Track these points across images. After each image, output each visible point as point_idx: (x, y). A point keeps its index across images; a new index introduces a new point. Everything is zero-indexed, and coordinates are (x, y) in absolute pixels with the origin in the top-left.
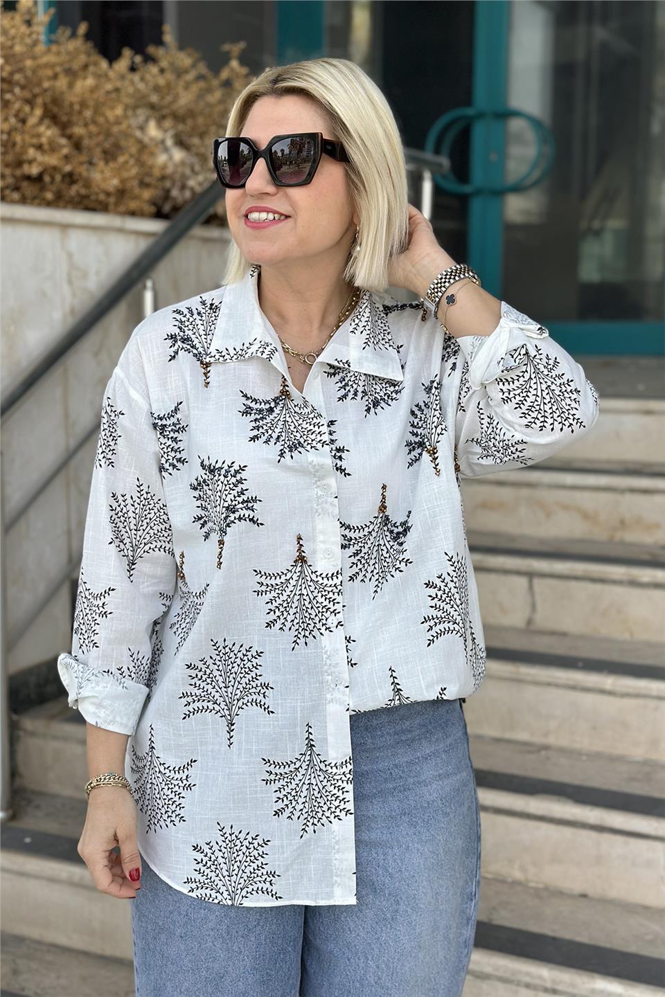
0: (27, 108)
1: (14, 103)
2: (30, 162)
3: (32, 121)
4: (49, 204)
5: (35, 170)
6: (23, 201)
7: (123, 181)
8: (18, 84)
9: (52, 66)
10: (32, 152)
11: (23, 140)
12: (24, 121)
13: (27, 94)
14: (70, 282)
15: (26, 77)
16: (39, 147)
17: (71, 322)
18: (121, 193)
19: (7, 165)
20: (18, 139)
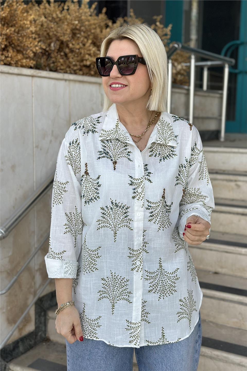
0: (86, 40)
1: (81, 38)
2: (86, 60)
3: (88, 45)
4: (92, 76)
5: (88, 63)
6: (83, 74)
8: (82, 31)
9: (95, 24)
10: (87, 56)
11: (84, 52)
12: (84, 45)
13: (86, 35)
15: (86, 28)
16: (90, 55)
19: (78, 61)
20: (82, 51)
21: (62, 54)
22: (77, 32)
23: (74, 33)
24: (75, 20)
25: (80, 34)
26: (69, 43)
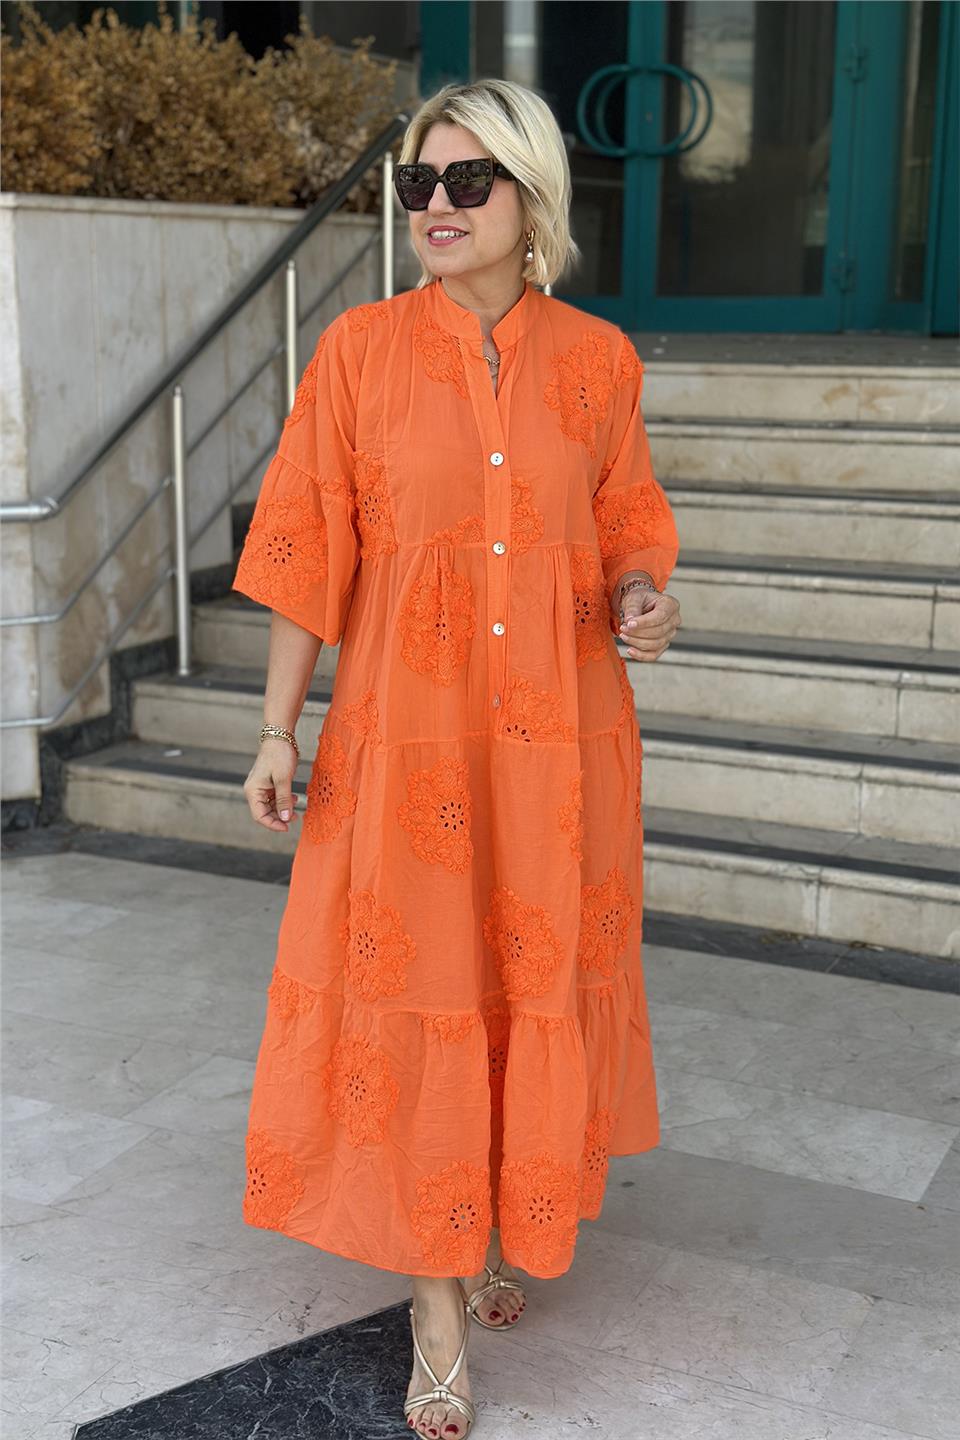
0: (191, 117)
1: (180, 112)
2: (194, 162)
3: (195, 129)
5: (198, 169)
7: (269, 174)
8: (184, 97)
9: (210, 81)
10: (195, 154)
11: (189, 144)
12: (188, 127)
13: (192, 105)
14: (230, 263)
15: (191, 91)
16: (201, 150)
17: (231, 297)
18: (267, 185)
19: (175, 165)
20: (185, 143)
21: (140, 148)
22: (172, 98)
23: (165, 103)
24: (168, 76)
25: (178, 102)
26: (155, 125)
